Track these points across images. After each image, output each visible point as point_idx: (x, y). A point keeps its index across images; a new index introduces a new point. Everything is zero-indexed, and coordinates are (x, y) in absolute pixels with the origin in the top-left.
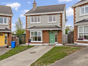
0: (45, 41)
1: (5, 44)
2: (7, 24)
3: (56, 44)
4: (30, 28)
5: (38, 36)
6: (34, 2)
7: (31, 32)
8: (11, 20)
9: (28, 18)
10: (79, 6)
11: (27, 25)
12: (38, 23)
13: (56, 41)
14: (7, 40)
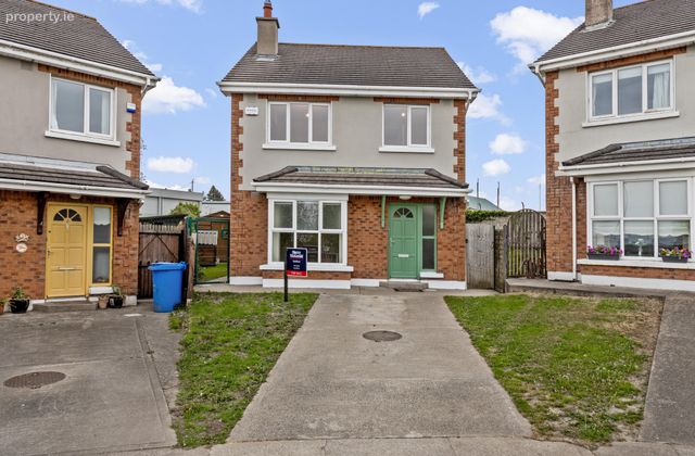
0: (362, 261)
1: (95, 281)
2: (109, 137)
3: (433, 285)
4: (270, 178)
5: (321, 230)
6: (263, 11)
7: (276, 204)
8: (138, 109)
9: (248, 108)
10: (580, 68)
11: (241, 155)
12: (315, 150)
13: (428, 263)
14: (107, 250)
